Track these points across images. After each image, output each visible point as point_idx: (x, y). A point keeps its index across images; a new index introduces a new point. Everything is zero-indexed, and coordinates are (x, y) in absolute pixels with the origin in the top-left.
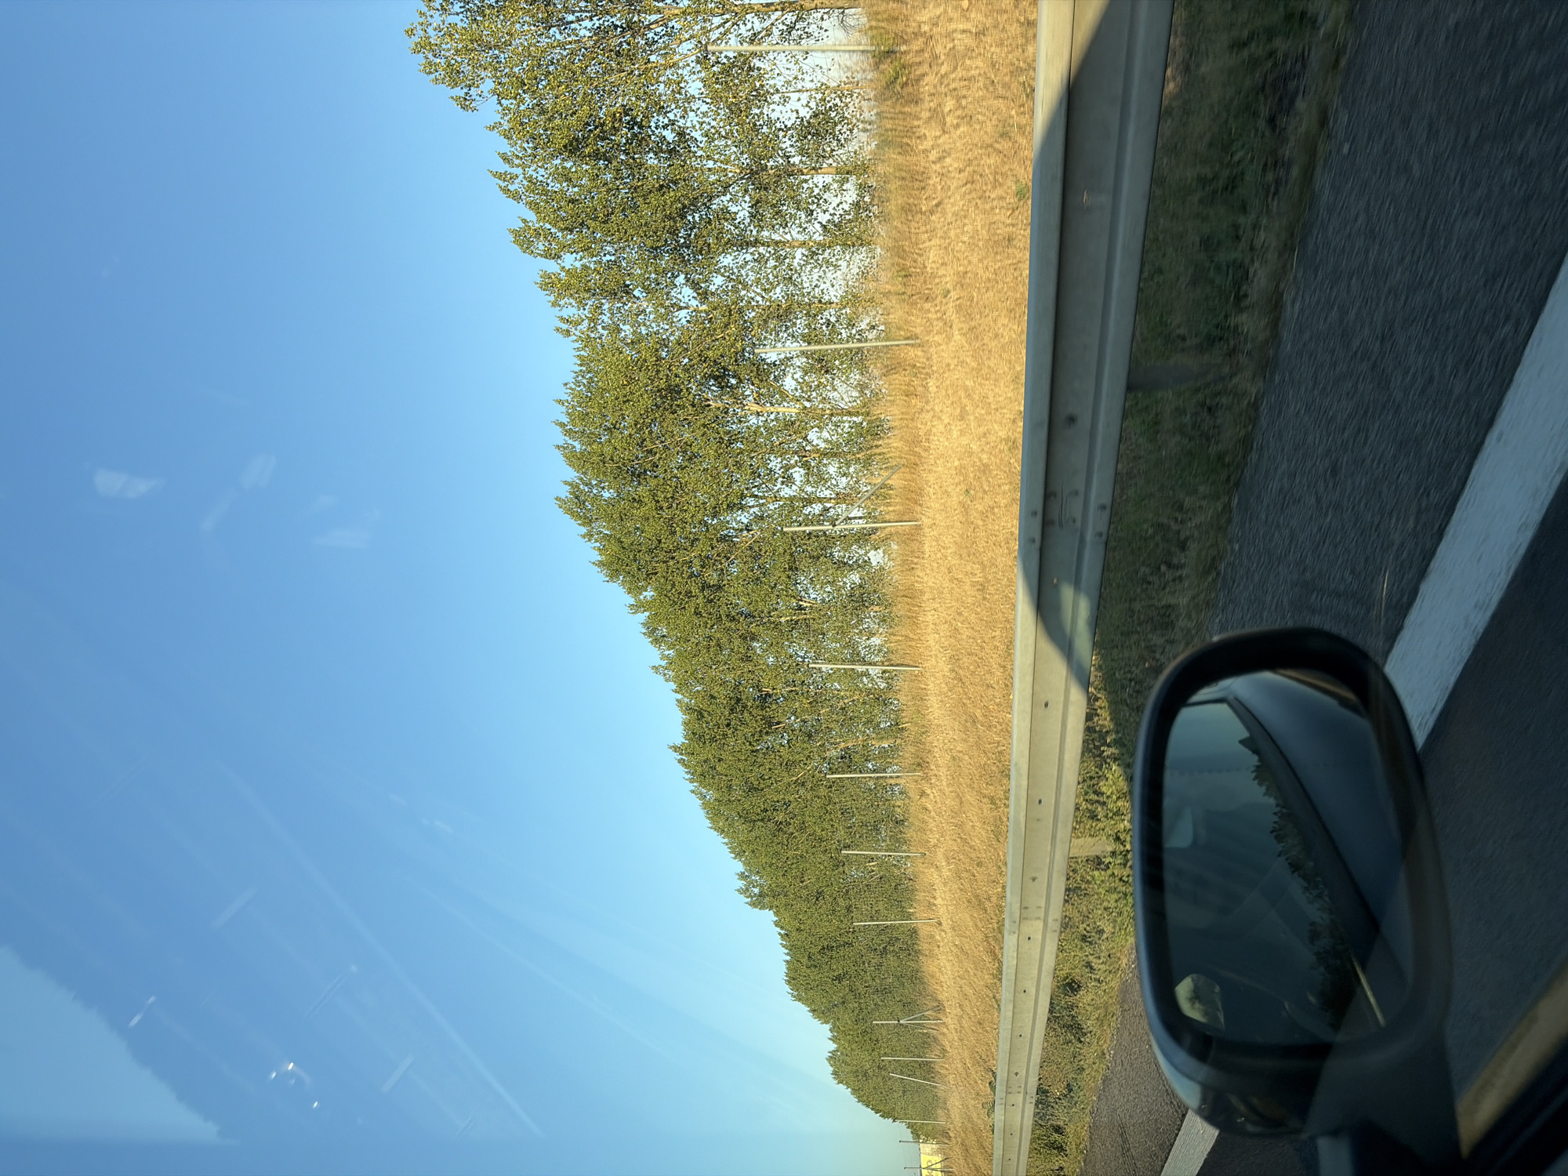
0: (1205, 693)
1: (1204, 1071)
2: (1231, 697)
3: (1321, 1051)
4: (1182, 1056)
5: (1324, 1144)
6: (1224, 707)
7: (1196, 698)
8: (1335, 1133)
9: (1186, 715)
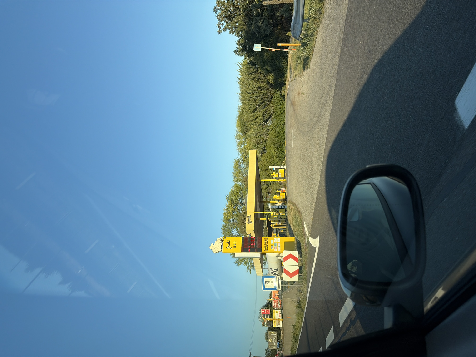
0: (364, 181)
1: (354, 288)
2: (372, 183)
3: (388, 284)
4: (348, 284)
5: (386, 309)
6: (370, 185)
7: (361, 182)
8: (389, 306)
9: (357, 188)
